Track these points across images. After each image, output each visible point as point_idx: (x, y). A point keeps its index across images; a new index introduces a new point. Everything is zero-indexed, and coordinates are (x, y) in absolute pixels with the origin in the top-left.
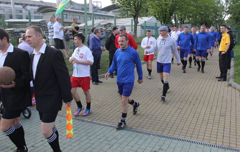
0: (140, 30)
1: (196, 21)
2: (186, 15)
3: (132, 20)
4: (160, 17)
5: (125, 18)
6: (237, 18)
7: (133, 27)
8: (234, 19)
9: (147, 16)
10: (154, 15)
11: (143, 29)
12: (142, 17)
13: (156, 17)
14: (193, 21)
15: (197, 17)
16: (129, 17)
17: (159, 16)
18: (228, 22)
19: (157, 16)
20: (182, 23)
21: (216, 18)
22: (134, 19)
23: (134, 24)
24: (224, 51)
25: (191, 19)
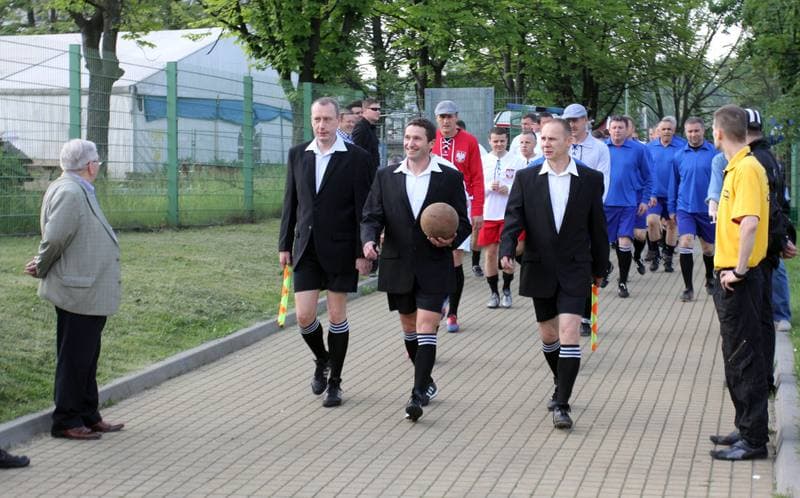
0: (130, 126)
1: (522, 65)
2: (452, 23)
3: (74, 52)
4: (278, 36)
5: (12, 31)
6: (787, 53)
7: (85, 100)
8: (771, 61)
9: (175, 25)
10: (233, 20)
11: (148, 118)
12: (146, 29)
13: (244, 30)
14: (502, 65)
15: (531, 38)
16: (41, 24)
17: (270, 30)
18: (730, 76)
19: (252, 30)
20: (430, 76)
21: (655, 48)
22: (91, 43)
23: (85, 82)
24: (731, 269)
25: (485, 51)
